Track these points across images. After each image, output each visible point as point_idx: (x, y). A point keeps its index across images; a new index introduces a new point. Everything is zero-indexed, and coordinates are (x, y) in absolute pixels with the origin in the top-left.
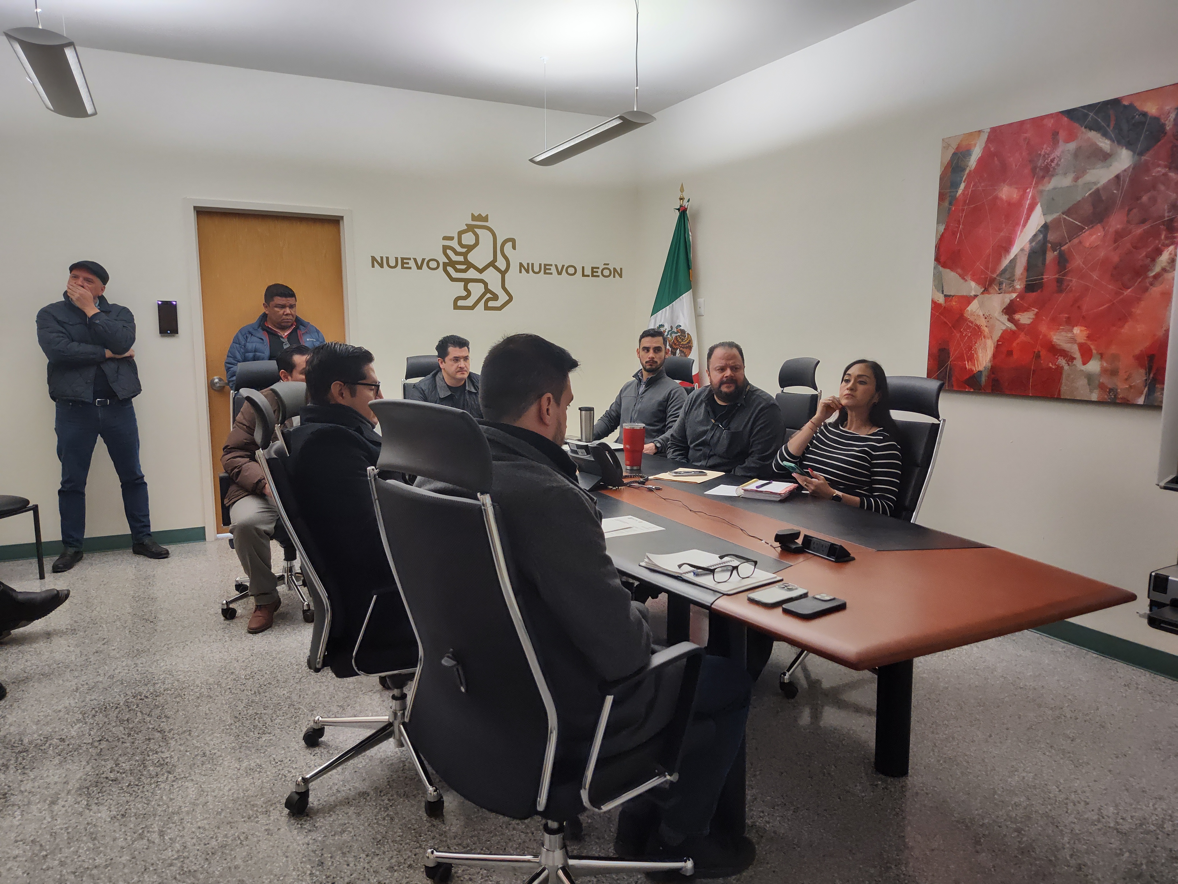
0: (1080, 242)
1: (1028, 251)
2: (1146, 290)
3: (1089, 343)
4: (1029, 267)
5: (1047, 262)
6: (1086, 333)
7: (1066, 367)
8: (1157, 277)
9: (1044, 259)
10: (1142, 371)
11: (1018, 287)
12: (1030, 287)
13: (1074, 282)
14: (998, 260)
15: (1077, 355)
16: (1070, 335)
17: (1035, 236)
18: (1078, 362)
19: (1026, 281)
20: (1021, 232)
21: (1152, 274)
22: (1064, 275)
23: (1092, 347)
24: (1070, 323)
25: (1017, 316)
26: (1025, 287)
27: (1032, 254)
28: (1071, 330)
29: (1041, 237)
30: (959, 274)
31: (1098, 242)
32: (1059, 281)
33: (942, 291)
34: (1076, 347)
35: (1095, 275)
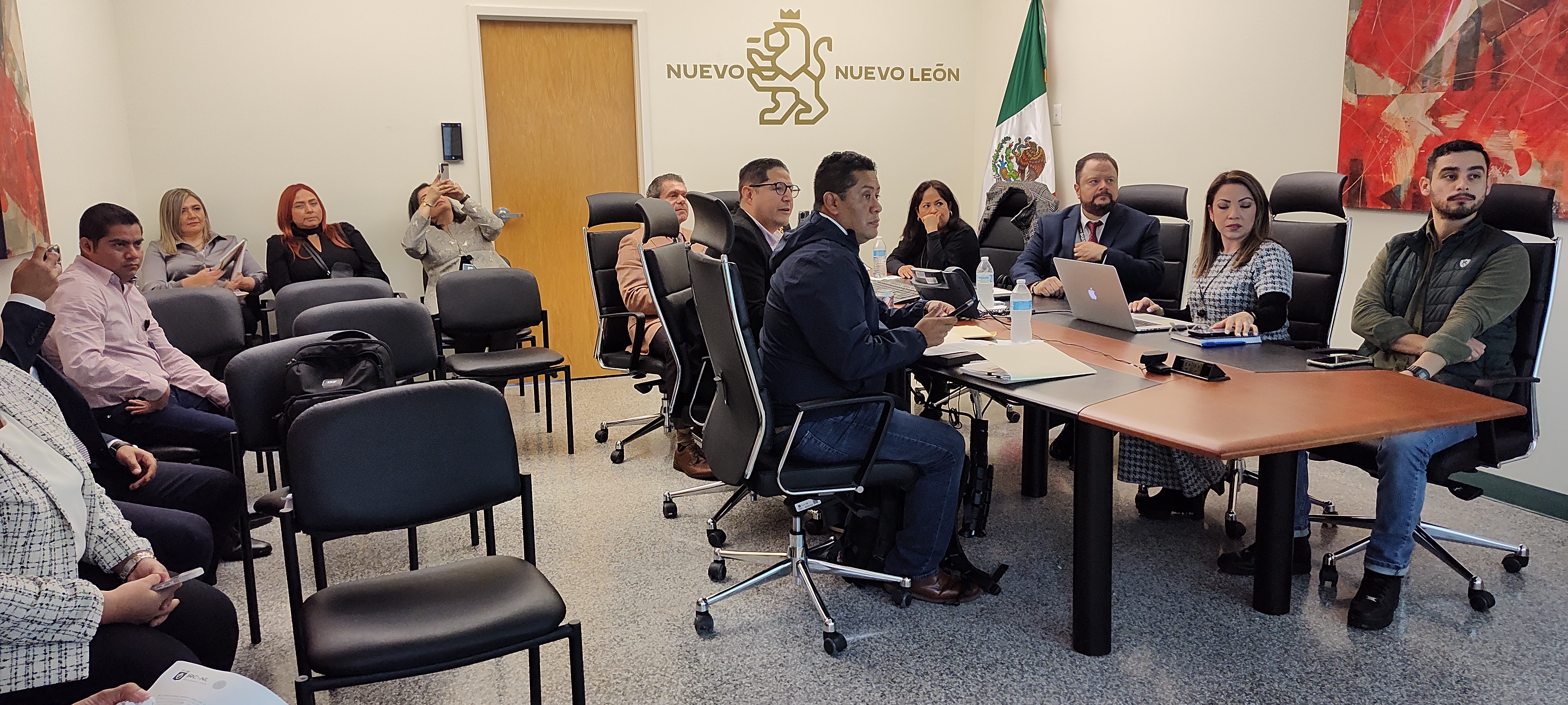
0: (1520, 30)
1: (1457, 41)
3: (1528, 149)
4: (1459, 60)
5: (1480, 54)
6: (1524, 137)
7: (1500, 178)
9: (1477, 51)
11: (1445, 84)
12: (1460, 84)
13: (1511, 76)
14: (1422, 53)
15: (1514, 163)
16: (1505, 140)
17: (1466, 23)
18: (1515, 171)
19: (1455, 78)
20: (1450, 19)
22: (1500, 69)
23: (1531, 154)
24: (1507, 125)
25: (1443, 120)
26: (1454, 85)
27: (1462, 45)
28: (1507, 135)
29: (1473, 24)
30: (1375, 70)
31: (1541, 31)
32: (1494, 77)
33: (1355, 91)
34: (1512, 154)
35: (1536, 69)
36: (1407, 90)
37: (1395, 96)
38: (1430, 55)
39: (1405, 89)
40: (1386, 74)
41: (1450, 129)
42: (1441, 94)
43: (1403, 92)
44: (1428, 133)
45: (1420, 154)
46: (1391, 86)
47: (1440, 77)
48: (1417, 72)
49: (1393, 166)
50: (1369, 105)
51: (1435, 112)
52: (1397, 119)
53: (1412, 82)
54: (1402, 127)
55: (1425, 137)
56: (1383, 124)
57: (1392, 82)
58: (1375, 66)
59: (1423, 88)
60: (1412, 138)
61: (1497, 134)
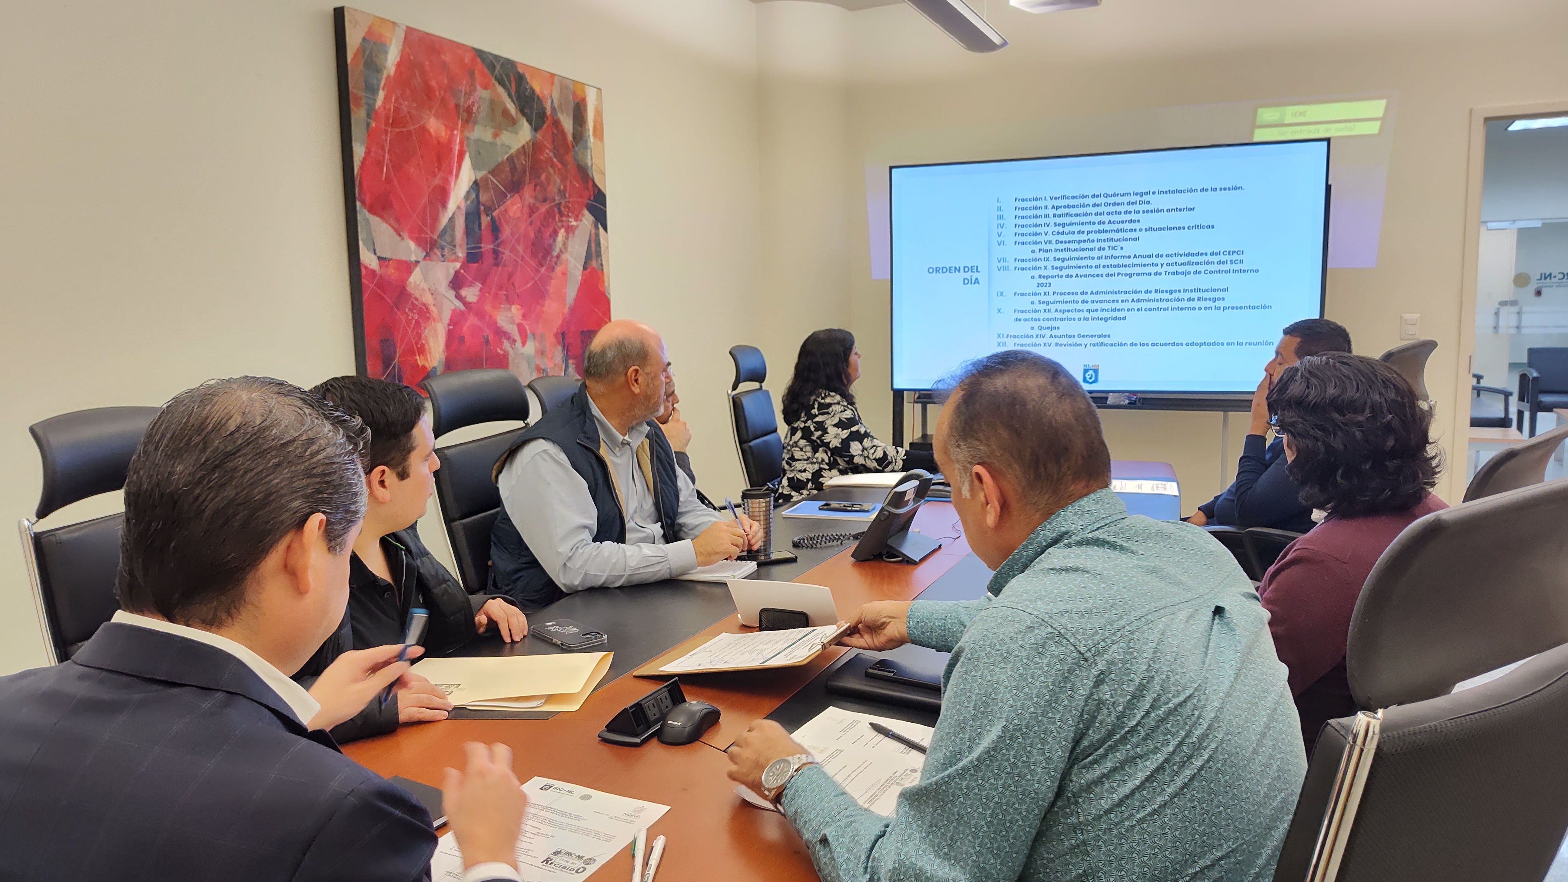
0: (506, 210)
1: (465, 210)
2: (553, 269)
3: (524, 323)
4: (469, 231)
5: (483, 228)
6: (521, 312)
7: (511, 352)
8: (558, 257)
9: (480, 225)
10: (560, 348)
11: (460, 255)
12: (473, 257)
13: (506, 254)
14: (436, 216)
15: (518, 337)
16: (509, 315)
17: (468, 193)
18: (519, 344)
19: (468, 249)
20: (455, 184)
21: (555, 254)
22: (498, 245)
23: (527, 327)
24: (510, 301)
25: (464, 292)
26: (467, 256)
27: (468, 215)
28: (510, 309)
29: (473, 196)
30: (393, 227)
31: (518, 214)
32: (496, 253)
33: (375, 251)
34: (515, 328)
35: (520, 249)
36: (427, 257)
37: (417, 262)
38: (444, 221)
39: (426, 256)
40: (405, 235)
41: (470, 303)
42: (458, 265)
43: (425, 259)
44: (453, 307)
45: (449, 330)
46: (411, 250)
47: (455, 246)
48: (435, 237)
49: (426, 346)
50: (393, 271)
51: (457, 283)
52: (423, 290)
53: (431, 249)
54: (428, 299)
55: (450, 312)
56: (410, 295)
57: (412, 245)
58: (392, 221)
59: (443, 256)
60: (440, 313)
61: (504, 308)
